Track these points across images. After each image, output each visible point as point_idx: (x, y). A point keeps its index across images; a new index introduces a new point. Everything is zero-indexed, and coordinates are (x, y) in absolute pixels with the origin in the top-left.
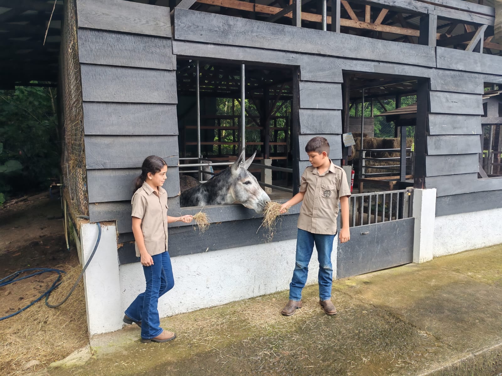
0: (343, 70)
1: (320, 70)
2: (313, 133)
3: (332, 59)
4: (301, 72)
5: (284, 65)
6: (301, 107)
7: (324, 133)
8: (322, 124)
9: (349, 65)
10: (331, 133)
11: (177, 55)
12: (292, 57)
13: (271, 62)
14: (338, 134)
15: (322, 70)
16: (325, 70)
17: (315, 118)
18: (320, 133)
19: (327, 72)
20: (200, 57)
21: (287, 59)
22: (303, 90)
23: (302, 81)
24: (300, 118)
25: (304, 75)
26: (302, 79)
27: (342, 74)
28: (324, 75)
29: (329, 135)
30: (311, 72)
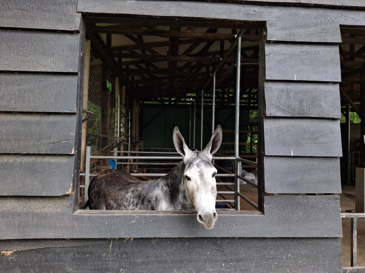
0: (341, 26)
1: (301, 26)
2: (288, 116)
3: (321, 11)
4: (268, 30)
5: (240, 21)
6: (267, 78)
7: (307, 116)
8: (305, 103)
9: (353, 19)
10: (321, 116)
11: (82, 13)
12: (254, 11)
13: (218, 17)
14: (333, 119)
15: (304, 26)
16: (309, 27)
17: (292, 94)
18: (301, 116)
19: (311, 29)
20: (113, 14)
21: (244, 13)
22: (271, 56)
23: (269, 42)
24: (266, 95)
25: (272, 34)
26: (268, 39)
27: (339, 31)
28: (307, 33)
29: (318, 121)
30: (285, 29)
